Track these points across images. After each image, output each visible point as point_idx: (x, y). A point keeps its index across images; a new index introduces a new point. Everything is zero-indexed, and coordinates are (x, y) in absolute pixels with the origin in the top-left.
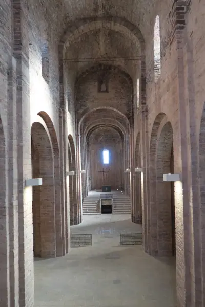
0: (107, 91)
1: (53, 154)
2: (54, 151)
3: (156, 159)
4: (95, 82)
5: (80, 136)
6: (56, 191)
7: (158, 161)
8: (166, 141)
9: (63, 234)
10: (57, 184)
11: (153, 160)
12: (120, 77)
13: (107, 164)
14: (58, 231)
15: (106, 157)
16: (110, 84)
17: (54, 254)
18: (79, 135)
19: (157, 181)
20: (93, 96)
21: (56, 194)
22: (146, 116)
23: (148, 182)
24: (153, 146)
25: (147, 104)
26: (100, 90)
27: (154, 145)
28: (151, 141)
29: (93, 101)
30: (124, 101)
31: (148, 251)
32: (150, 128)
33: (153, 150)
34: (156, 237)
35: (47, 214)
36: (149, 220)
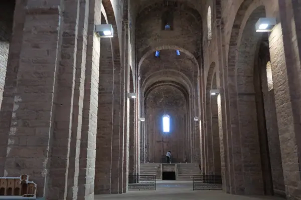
0: (172, 29)
1: (113, 68)
2: (115, 64)
3: (236, 74)
4: (159, 19)
5: (139, 78)
6: (114, 111)
7: (238, 76)
8: (248, 49)
9: (121, 164)
10: (116, 102)
11: (232, 76)
12: (187, 14)
13: (168, 133)
14: (115, 159)
15: (166, 124)
16: (175, 22)
17: (108, 190)
18: (138, 76)
19: (238, 99)
20: (157, 34)
21: (114, 114)
22: (222, 29)
23: (227, 102)
24: (232, 59)
25: (222, 17)
26: (163, 28)
27: (234, 57)
28: (229, 52)
29: (155, 39)
30: (191, 40)
31: (231, 191)
32: (228, 38)
33: (232, 63)
34: (240, 170)
35: (103, 137)
36: (230, 149)
